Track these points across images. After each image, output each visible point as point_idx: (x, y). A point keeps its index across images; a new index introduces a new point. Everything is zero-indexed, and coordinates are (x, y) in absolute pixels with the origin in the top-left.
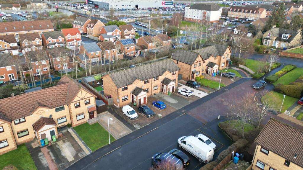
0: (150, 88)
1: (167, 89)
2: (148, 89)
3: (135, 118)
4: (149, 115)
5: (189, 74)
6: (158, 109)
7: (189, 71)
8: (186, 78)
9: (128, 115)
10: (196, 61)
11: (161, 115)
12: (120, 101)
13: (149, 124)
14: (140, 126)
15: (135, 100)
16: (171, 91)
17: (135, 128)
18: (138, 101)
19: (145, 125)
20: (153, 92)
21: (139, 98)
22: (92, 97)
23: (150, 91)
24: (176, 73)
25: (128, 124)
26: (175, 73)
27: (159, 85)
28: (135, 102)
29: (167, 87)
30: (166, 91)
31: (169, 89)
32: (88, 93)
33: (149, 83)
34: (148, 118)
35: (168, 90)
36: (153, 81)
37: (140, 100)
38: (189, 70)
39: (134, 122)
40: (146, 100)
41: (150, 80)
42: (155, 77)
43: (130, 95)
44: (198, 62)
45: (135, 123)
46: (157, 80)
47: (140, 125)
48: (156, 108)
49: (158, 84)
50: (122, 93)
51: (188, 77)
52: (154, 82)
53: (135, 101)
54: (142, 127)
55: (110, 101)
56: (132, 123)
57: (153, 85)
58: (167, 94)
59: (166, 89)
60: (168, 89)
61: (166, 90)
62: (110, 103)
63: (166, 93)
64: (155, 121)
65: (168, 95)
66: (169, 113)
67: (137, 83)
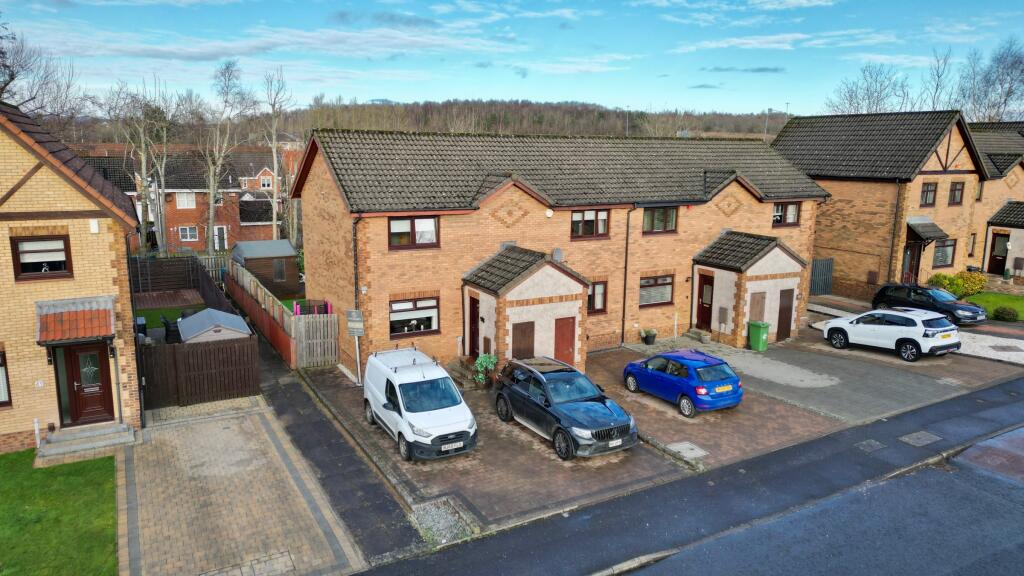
0: (616, 287)
1: (738, 297)
2: (599, 289)
3: (444, 439)
4: (584, 434)
5: (886, 252)
6: (671, 413)
7: (884, 231)
8: (864, 278)
9: (389, 417)
10: (932, 164)
11: (700, 453)
12: (367, 328)
13: (565, 511)
14: (467, 517)
15: (485, 330)
16: (771, 317)
17: (410, 533)
18: (509, 340)
19: (524, 513)
20: (639, 322)
21: (516, 316)
22: (93, 224)
23: (614, 306)
24: (799, 216)
25: (366, 488)
26: (791, 217)
27: (679, 279)
28: (487, 350)
29: (739, 286)
30: (731, 314)
31: (759, 299)
32: (45, 174)
33: (603, 242)
34: (568, 464)
35: (747, 309)
36: (636, 234)
37: (525, 331)
38: (884, 217)
39: (429, 478)
40: (572, 344)
41: (618, 216)
42: (651, 208)
43: (453, 298)
44: (945, 171)
45: (435, 490)
46: (666, 232)
47: (471, 508)
48: (653, 404)
49: (670, 269)
50: (392, 267)
51: (874, 268)
52: (643, 241)
53: (487, 341)
54: (493, 529)
55: (311, 333)
56: (407, 483)
57: (640, 266)
58: (741, 342)
59: (730, 304)
60: (748, 297)
61: (736, 308)
62: (311, 351)
63: (734, 332)
64: (637, 487)
65: (748, 346)
66: (772, 442)
67: (518, 213)
